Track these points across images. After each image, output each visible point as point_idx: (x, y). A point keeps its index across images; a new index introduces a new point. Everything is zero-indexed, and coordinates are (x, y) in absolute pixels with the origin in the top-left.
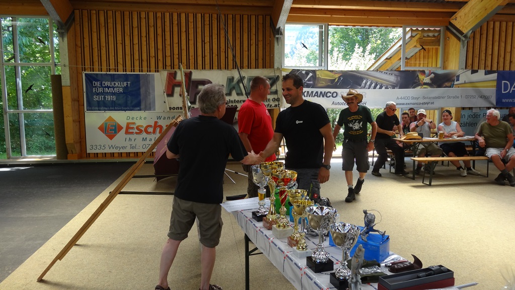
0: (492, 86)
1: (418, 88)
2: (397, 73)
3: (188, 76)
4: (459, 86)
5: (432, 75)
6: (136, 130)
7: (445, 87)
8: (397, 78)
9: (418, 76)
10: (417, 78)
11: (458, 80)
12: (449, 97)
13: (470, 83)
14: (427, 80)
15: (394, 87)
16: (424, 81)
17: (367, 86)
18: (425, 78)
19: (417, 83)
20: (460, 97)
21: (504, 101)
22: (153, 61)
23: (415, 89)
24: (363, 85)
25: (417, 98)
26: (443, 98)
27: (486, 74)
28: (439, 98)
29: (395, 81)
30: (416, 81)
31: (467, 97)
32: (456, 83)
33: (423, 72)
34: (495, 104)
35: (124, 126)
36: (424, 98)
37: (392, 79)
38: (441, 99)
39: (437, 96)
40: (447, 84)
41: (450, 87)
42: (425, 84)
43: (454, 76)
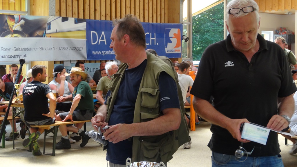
0: (82, 37)
1: (9, 37)
4: (51, 35)
5: (22, 22)
7: (37, 37)
9: (6, 22)
10: (6, 24)
11: (49, 29)
12: (42, 49)
13: (62, 32)
14: (17, 27)
16: (15, 28)
18: (15, 25)
19: (6, 30)
20: (53, 49)
21: (94, 53)
23: (5, 38)
25: (8, 50)
26: (36, 49)
27: (76, 23)
28: (31, 49)
30: (4, 27)
31: (60, 48)
32: (48, 32)
33: (12, 17)
34: (86, 57)
36: (16, 49)
38: (34, 51)
39: (29, 47)
40: (38, 33)
41: (42, 36)
42: (16, 32)
43: (45, 24)
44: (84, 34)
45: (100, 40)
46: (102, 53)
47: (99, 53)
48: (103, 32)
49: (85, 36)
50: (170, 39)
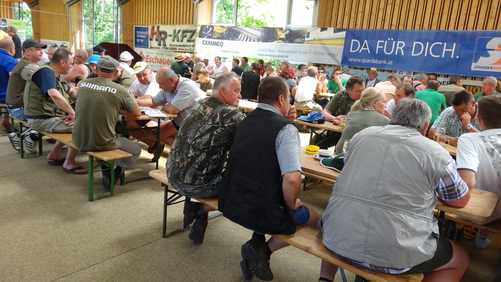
0: (340, 45)
1: (275, 43)
2: (262, 29)
3: (158, 28)
4: (309, 42)
5: (288, 32)
6: (149, 60)
7: (296, 43)
8: (262, 33)
9: (277, 32)
10: (276, 34)
11: (308, 37)
12: (300, 52)
13: (320, 40)
14: (283, 36)
15: (258, 41)
16: (281, 37)
17: (242, 39)
18: (282, 34)
19: (275, 38)
20: (308, 53)
21: (350, 60)
24: (239, 38)
25: (274, 51)
26: (296, 52)
27: (335, 32)
28: (291, 52)
29: (260, 36)
30: (275, 36)
31: (315, 53)
32: (306, 39)
33: (281, 29)
34: (340, 63)
35: (145, 57)
36: (279, 51)
37: (259, 34)
38: (294, 53)
40: (298, 40)
41: (302, 43)
42: (281, 39)
43: (304, 33)
44: (343, 42)
45: (362, 48)
46: (361, 61)
47: (359, 60)
48: (366, 41)
49: (342, 44)
50: (489, 51)
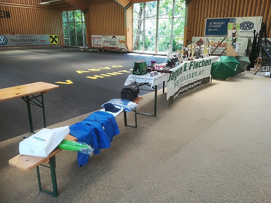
22: (222, 13)
